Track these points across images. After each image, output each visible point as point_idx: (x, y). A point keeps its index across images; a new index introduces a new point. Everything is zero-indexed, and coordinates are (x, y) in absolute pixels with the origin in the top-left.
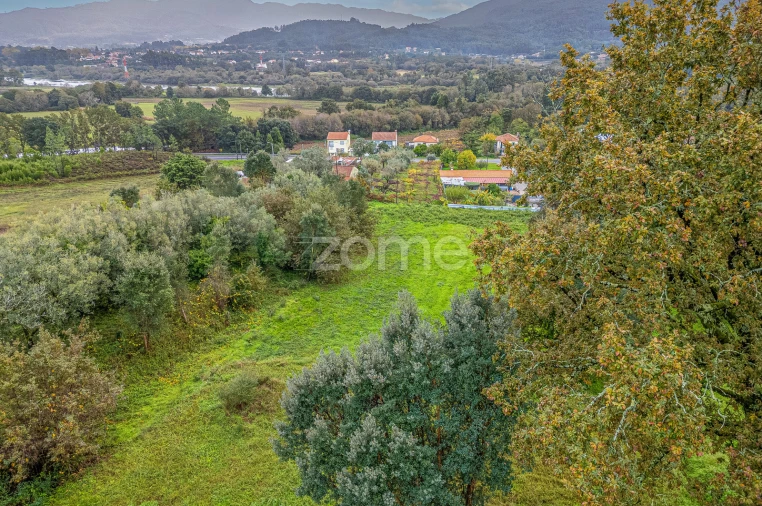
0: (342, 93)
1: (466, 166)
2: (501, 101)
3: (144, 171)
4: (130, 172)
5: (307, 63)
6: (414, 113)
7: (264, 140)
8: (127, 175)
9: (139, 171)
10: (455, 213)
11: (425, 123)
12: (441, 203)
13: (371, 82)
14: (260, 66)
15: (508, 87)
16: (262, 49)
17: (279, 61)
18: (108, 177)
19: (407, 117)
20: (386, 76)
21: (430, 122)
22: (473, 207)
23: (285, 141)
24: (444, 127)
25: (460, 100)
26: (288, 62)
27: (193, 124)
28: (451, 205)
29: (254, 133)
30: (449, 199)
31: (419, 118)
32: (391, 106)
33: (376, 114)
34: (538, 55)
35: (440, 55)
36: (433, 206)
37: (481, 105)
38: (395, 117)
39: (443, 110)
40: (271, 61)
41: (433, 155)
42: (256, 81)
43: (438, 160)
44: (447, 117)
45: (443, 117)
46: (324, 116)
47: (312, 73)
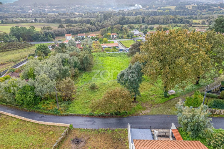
0: (61, 21)
1: (105, 42)
2: (109, 23)
3: (15, 48)
4: (11, 49)
5: (45, 10)
6: (86, 27)
7: (47, 37)
8: (10, 50)
9: (13, 49)
10: (109, 54)
11: (89, 30)
12: (104, 52)
13: (68, 17)
14: (29, 11)
15: (109, 19)
16: (28, 5)
17: (36, 10)
18: (5, 51)
19: (84, 29)
20: (72, 15)
21: (91, 30)
22: (112, 53)
23: (53, 37)
24: (95, 31)
25: (98, 23)
26: (39, 10)
27: (23, 34)
28: (107, 53)
29: (43, 35)
30: (106, 51)
31: (87, 28)
32: (79, 25)
33: (75, 28)
34: (115, 7)
35: (87, 8)
36: (103, 53)
37: (104, 24)
38: (81, 29)
39: (94, 26)
40: (33, 10)
41: (96, 40)
42: (30, 17)
43: (98, 41)
44: (95, 28)
45: (94, 28)
46: (60, 29)
47: (48, 14)
